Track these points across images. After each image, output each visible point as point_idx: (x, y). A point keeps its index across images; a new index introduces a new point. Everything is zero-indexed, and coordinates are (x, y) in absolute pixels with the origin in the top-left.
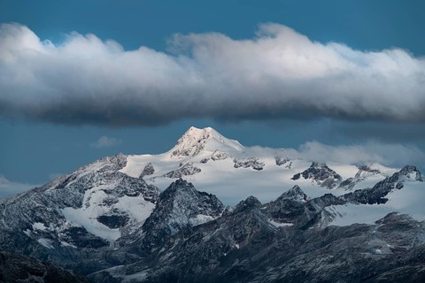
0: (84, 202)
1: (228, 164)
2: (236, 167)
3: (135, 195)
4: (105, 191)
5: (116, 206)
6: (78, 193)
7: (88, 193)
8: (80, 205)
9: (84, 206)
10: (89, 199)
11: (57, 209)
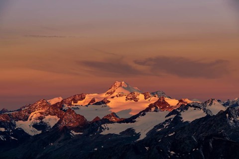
2: (126, 100)
3: (54, 115)
5: (44, 120)
10: (32, 117)
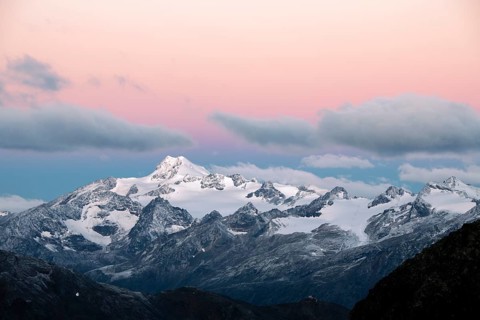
0: (82, 215)
1: (196, 185)
3: (123, 210)
4: (99, 206)
6: (78, 208)
7: (85, 208)
8: (79, 218)
9: (82, 218)
10: (86, 212)
11: (61, 221)
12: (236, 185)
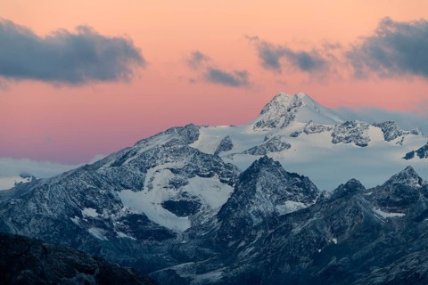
0: (146, 184)
1: (324, 139)
2: (334, 142)
4: (172, 170)
5: (185, 189)
6: (139, 172)
7: (151, 172)
8: (140, 187)
9: (146, 188)
10: (152, 179)
11: (113, 192)
12: (387, 138)
